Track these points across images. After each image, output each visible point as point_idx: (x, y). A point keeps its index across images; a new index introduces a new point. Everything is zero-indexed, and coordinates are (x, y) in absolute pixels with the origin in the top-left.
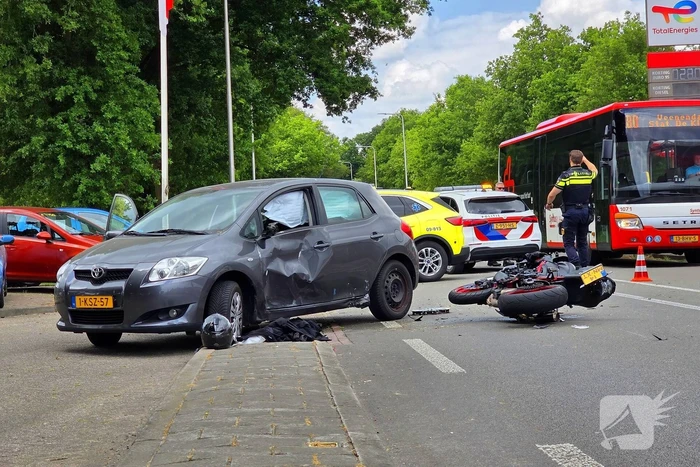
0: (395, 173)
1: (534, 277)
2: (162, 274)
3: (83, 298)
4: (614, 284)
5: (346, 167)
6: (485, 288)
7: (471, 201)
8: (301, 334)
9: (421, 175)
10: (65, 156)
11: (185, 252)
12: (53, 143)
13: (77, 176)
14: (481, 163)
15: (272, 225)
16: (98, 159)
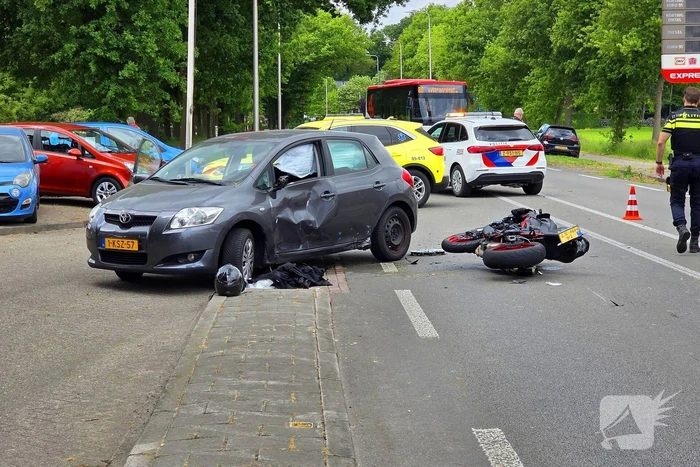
0: (421, 69)
1: (517, 233)
2: (182, 223)
3: (111, 240)
4: (587, 244)
5: (371, 61)
6: (475, 239)
7: (481, 128)
8: (305, 279)
9: (445, 73)
10: (96, 63)
11: (204, 201)
12: (84, 50)
13: (107, 82)
14: (505, 66)
15: (283, 178)
16: (127, 66)
